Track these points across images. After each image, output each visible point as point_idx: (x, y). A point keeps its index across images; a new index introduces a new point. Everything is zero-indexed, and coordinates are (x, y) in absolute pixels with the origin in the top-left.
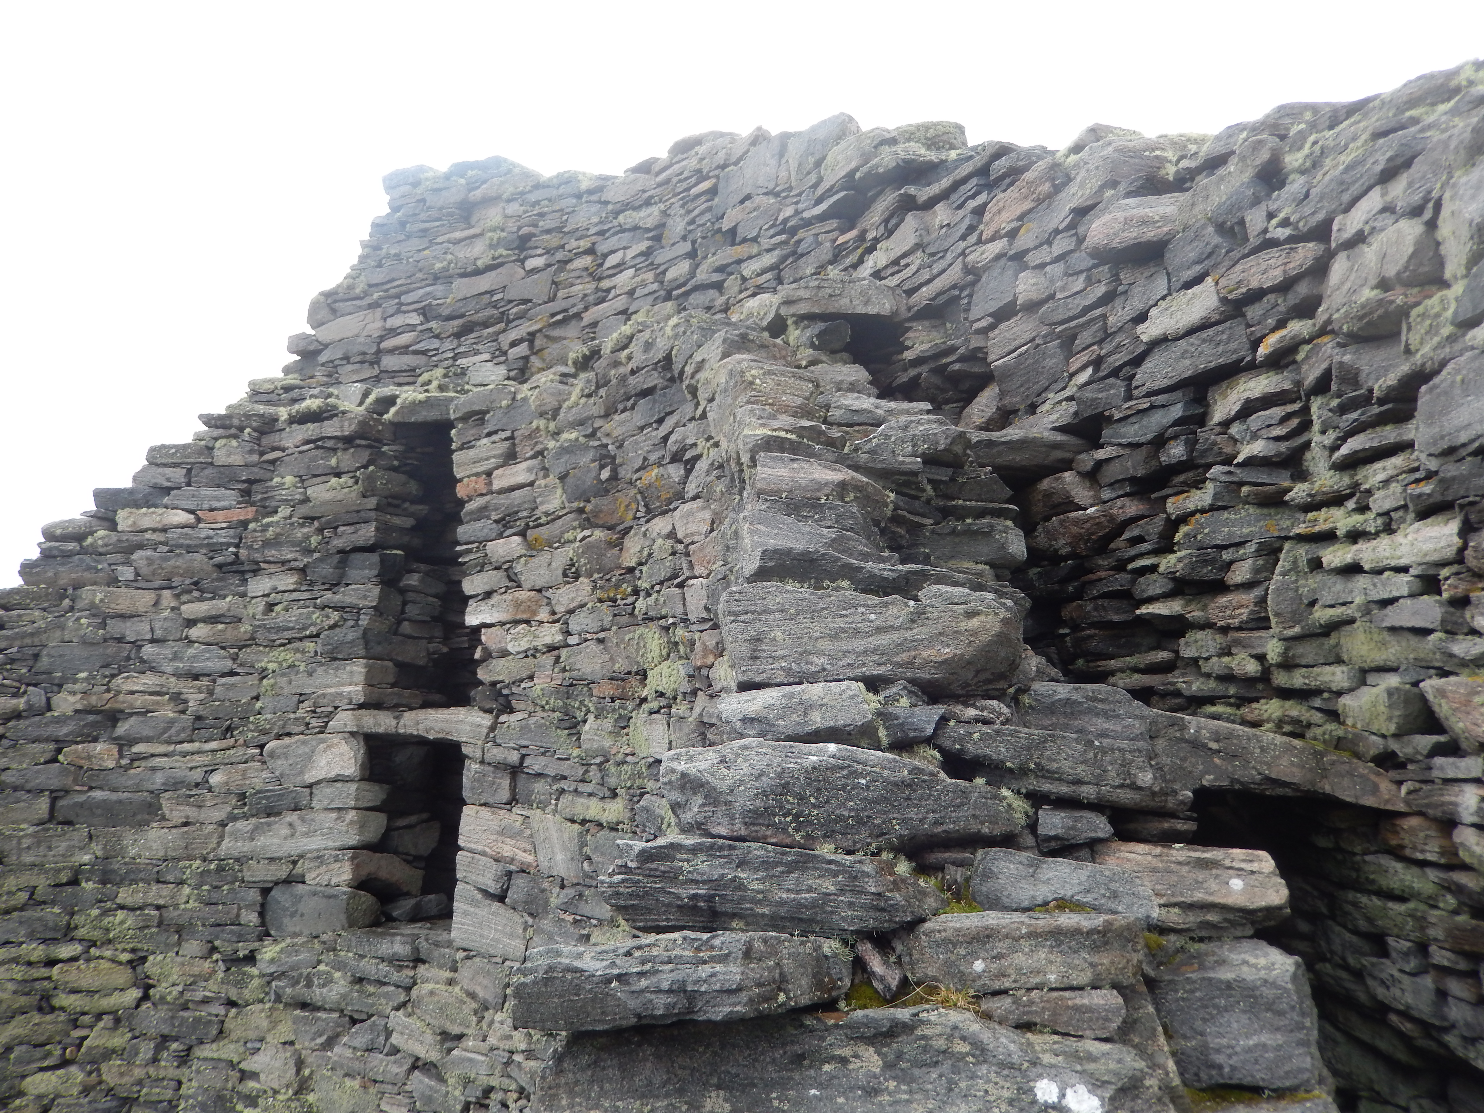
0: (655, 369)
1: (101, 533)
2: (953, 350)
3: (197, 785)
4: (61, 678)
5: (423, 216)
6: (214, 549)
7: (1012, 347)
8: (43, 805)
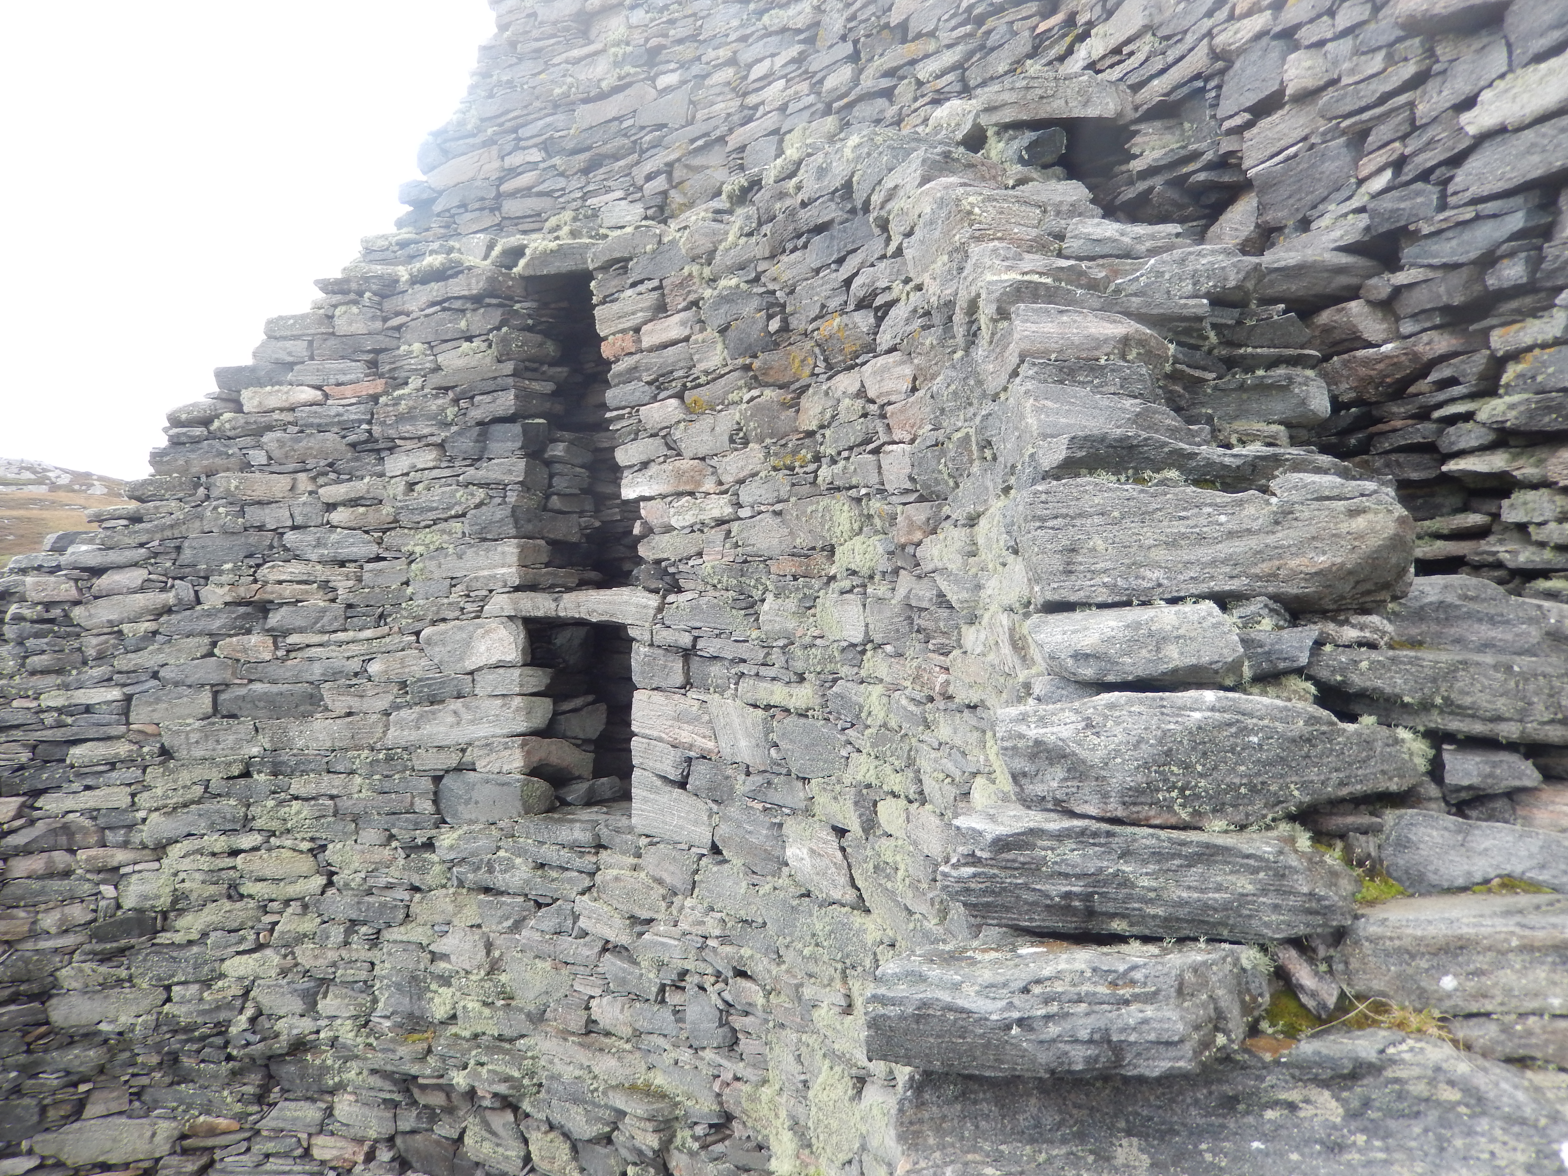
0: (832, 200)
1: (227, 416)
2: (1196, 155)
3: (356, 674)
4: (206, 570)
5: (535, 33)
6: (346, 428)
7: (1275, 149)
8: (206, 698)
